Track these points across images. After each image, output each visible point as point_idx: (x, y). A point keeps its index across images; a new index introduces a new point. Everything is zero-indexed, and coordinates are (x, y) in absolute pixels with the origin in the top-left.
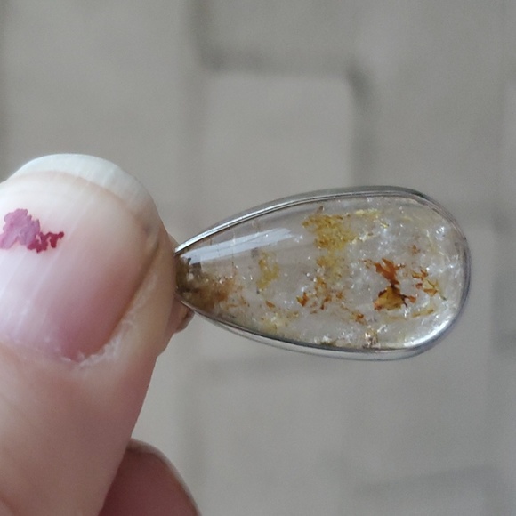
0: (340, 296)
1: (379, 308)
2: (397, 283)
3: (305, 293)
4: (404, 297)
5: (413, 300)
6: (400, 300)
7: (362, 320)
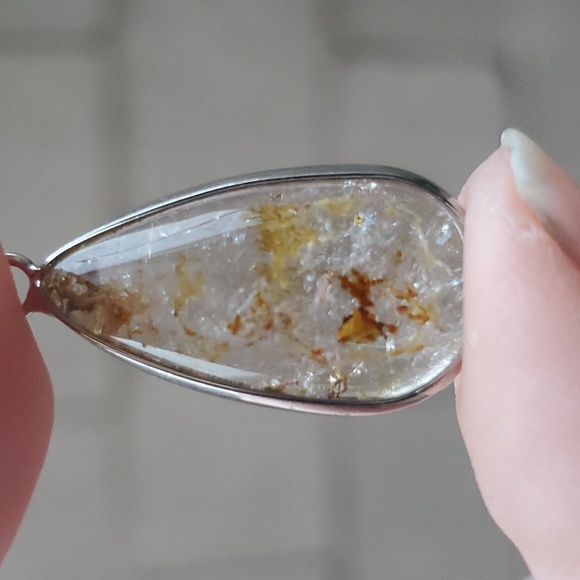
0: (287, 322)
1: (344, 340)
2: (370, 304)
3: (238, 318)
4: (380, 326)
5: (393, 329)
6: (375, 331)
7: (319, 357)
